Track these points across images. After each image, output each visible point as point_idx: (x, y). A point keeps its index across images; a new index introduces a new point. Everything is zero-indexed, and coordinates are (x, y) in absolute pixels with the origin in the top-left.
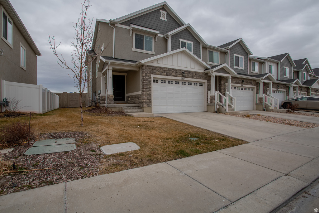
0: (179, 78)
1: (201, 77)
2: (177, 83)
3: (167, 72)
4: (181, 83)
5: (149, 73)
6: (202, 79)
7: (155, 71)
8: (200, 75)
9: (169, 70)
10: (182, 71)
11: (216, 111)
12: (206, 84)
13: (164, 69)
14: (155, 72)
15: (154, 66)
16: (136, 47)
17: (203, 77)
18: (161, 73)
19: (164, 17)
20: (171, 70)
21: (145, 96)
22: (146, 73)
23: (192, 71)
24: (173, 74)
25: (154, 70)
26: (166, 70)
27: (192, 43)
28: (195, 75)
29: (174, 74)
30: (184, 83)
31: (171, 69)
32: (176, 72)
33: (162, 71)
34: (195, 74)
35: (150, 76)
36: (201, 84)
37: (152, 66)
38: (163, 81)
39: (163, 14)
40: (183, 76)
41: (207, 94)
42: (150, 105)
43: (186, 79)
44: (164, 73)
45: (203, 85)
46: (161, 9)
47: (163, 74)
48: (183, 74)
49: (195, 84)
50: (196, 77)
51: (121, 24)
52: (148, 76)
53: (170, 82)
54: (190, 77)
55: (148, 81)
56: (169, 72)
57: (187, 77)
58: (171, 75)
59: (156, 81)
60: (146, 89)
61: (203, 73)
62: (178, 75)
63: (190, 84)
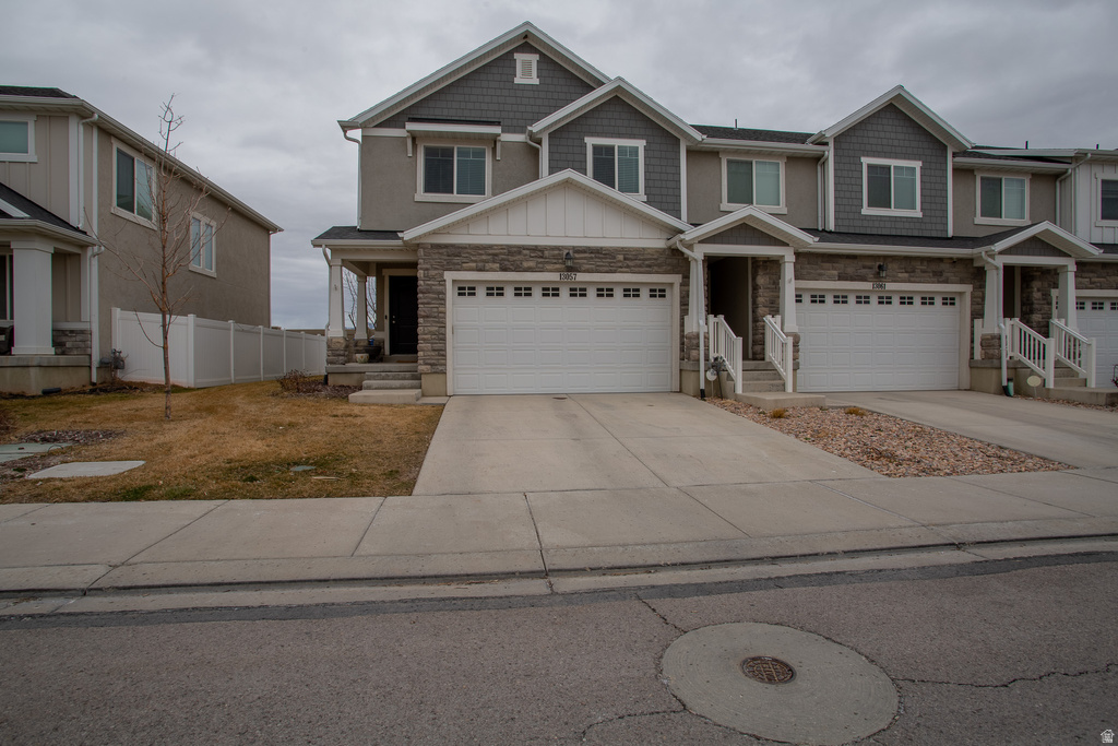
0: (555, 277)
1: (649, 266)
2: (551, 291)
3: (503, 259)
4: (564, 292)
5: (436, 269)
6: (657, 273)
7: (457, 259)
8: (646, 260)
9: (509, 252)
10: (565, 252)
11: (702, 391)
12: (677, 289)
13: (491, 252)
14: (458, 264)
15: (453, 246)
16: (428, 189)
17: (659, 266)
18: (482, 264)
19: (527, 73)
20: (520, 253)
21: (424, 339)
22: (427, 269)
23: (607, 249)
24: (525, 265)
25: (455, 256)
26: (501, 254)
27: (640, 144)
28: (625, 259)
29: (531, 264)
30: (578, 292)
31: (520, 249)
32: (542, 257)
33: (484, 257)
34: (621, 257)
35: (442, 276)
36: (658, 292)
37: (446, 246)
38: (496, 291)
39: (527, 64)
40: (570, 269)
41: (682, 325)
42: (440, 368)
43: (581, 277)
44: (494, 262)
45: (667, 293)
46: (517, 50)
47: (488, 266)
48: (570, 260)
49: (631, 292)
50: (628, 266)
51: (380, 125)
52: (433, 278)
53: (523, 291)
54: (601, 269)
55: (434, 293)
56: (509, 257)
57: (588, 271)
58: (518, 269)
59: (466, 290)
60: (427, 317)
61: (661, 252)
62: (548, 267)
63: (605, 292)
